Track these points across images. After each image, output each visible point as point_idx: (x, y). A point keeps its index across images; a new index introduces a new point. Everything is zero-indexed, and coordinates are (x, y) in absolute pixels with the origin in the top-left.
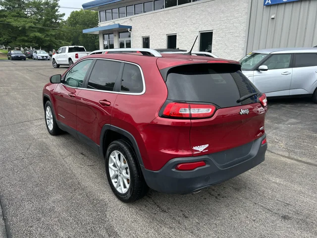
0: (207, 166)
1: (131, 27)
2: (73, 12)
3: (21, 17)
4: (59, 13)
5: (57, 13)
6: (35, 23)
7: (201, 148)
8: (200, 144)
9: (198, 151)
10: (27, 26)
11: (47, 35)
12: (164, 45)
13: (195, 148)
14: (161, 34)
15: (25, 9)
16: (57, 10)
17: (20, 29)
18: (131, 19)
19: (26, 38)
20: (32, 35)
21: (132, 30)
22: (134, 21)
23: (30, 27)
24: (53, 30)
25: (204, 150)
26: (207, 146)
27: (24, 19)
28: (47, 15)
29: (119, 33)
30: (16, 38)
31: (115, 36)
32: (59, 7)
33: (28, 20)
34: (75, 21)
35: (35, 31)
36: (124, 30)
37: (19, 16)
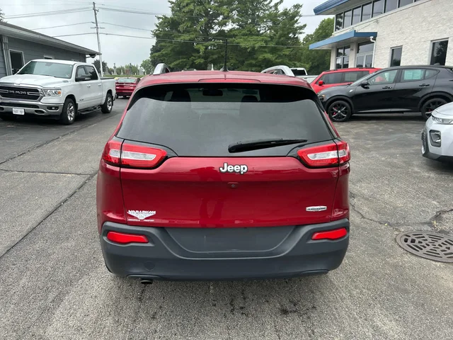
0: (149, 245)
1: (375, 35)
2: (323, 21)
3: (253, 35)
4: (298, 25)
5: (296, 25)
6: (266, 42)
7: (142, 215)
8: (141, 209)
9: (137, 218)
10: (257, 46)
11: (280, 56)
12: (425, 60)
13: (131, 212)
14: (423, 40)
15: (259, 25)
16: (297, 20)
17: (249, 50)
18: (377, 21)
19: (254, 62)
20: (261, 57)
21: (377, 38)
22: (380, 23)
23: (261, 47)
24: (288, 48)
25: (146, 218)
26: (153, 213)
27: (255, 37)
28: (282, 29)
29: (359, 45)
30: (243, 62)
31: (352, 50)
32: (300, 16)
33: (260, 38)
34: (324, 34)
35: (265, 52)
36: (364, 40)
37: (251, 33)
